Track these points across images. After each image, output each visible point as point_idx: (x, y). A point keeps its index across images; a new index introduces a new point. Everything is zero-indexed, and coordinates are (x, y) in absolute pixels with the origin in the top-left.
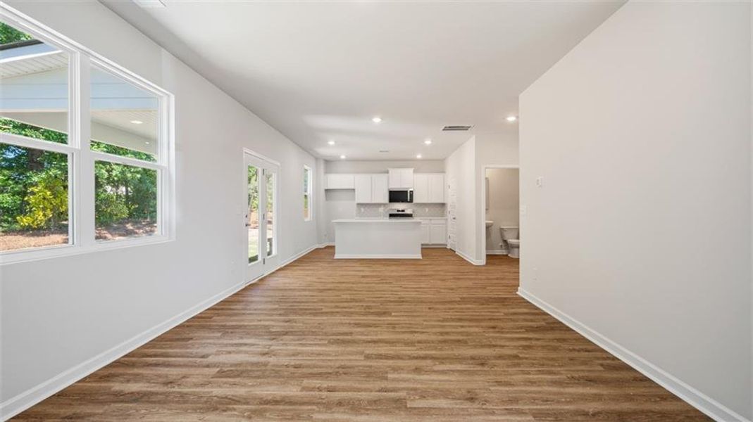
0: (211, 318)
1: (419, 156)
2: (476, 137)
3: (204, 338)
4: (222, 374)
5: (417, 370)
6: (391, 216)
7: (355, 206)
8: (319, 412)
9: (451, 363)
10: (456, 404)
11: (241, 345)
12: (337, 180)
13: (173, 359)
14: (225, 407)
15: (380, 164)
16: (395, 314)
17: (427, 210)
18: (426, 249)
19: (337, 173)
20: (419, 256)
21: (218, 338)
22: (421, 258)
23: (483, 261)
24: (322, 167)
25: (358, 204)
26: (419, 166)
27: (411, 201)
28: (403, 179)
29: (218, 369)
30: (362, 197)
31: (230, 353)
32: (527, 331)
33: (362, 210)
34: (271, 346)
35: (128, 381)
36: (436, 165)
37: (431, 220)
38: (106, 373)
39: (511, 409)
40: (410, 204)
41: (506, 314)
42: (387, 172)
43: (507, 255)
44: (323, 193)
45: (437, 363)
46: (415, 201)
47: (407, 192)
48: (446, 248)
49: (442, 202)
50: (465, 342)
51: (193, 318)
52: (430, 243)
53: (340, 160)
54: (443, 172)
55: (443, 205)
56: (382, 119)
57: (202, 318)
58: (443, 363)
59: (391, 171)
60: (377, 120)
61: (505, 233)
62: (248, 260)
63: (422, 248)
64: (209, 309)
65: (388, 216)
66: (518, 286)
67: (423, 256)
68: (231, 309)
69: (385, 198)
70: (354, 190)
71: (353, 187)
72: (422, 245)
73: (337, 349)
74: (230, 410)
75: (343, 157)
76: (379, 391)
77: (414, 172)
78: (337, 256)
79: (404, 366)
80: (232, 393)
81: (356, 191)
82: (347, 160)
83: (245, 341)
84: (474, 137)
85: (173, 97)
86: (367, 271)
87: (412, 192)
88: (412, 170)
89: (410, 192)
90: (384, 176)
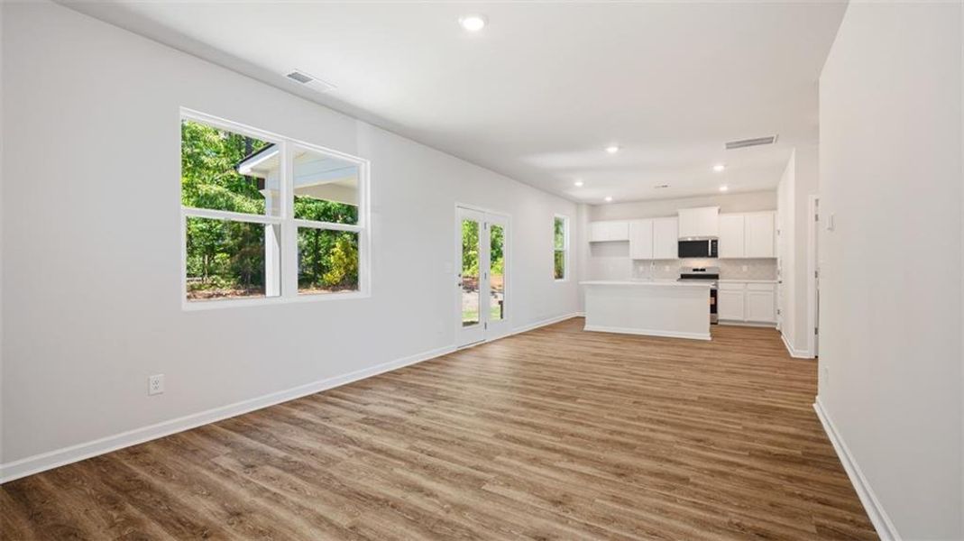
0: (401, 374)
1: (724, 189)
3: (378, 389)
4: (365, 421)
5: (535, 461)
6: (684, 277)
7: (631, 262)
8: (402, 468)
9: (582, 464)
10: (534, 501)
12: (605, 230)
13: (347, 402)
14: (341, 444)
15: (667, 204)
16: (583, 401)
17: (745, 268)
19: (603, 220)
20: (704, 336)
21: (390, 392)
22: (710, 339)
23: (808, 353)
24: (585, 215)
25: (638, 262)
26: (725, 205)
27: (715, 255)
29: (364, 416)
30: (637, 251)
31: (386, 405)
32: (751, 455)
33: (641, 268)
34: (423, 406)
35: (304, 410)
37: (747, 283)
38: (298, 402)
39: (592, 526)
40: (714, 259)
41: (747, 429)
42: (677, 215)
44: (585, 247)
45: (566, 460)
46: (722, 253)
47: (708, 241)
48: (775, 329)
49: (772, 256)
50: (633, 448)
51: (389, 372)
52: (746, 320)
53: (607, 204)
54: (775, 208)
55: (772, 261)
56: (620, 147)
57: (396, 373)
58: (573, 461)
59: (682, 213)
60: (612, 150)
62: (461, 324)
64: (407, 367)
65: (679, 277)
66: (817, 394)
68: (425, 370)
69: (673, 252)
70: (628, 241)
71: (626, 239)
74: (344, 447)
75: (609, 199)
76: (472, 468)
77: (720, 212)
78: (587, 328)
79: (522, 453)
80: (357, 436)
81: (631, 243)
82: (617, 202)
83: (408, 399)
85: (369, 163)
86: (608, 348)
87: (715, 242)
88: (715, 210)
89: (712, 241)
90: (672, 221)
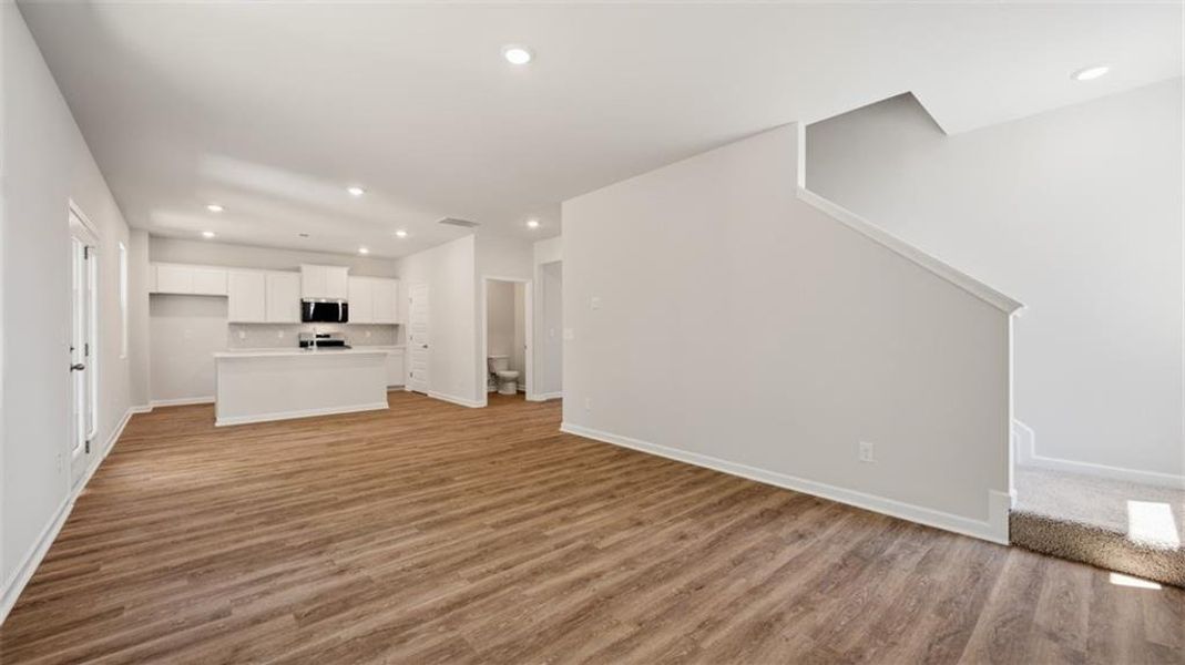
1: (364, 251)
2: (476, 238)
5: (565, 520)
6: (304, 344)
7: (227, 326)
9: (586, 505)
10: (632, 532)
11: (270, 578)
12: (178, 277)
15: (291, 256)
16: (459, 478)
17: (368, 334)
18: (395, 394)
20: (384, 405)
22: (387, 407)
23: (484, 402)
25: (231, 324)
26: (355, 265)
27: (345, 319)
28: (328, 285)
30: (237, 312)
33: (242, 334)
34: (330, 561)
36: (387, 266)
40: (343, 324)
41: (576, 451)
42: (298, 270)
43: (496, 392)
44: (145, 300)
45: (574, 509)
46: (351, 319)
47: (337, 305)
48: (403, 392)
49: (395, 322)
50: (574, 484)
54: (395, 277)
55: (395, 327)
56: (365, 191)
59: (305, 268)
60: (356, 192)
61: (494, 365)
63: (389, 393)
65: (298, 344)
66: (561, 421)
67: (390, 404)
69: (295, 315)
70: (226, 297)
71: (223, 293)
72: (389, 387)
73: (449, 531)
75: (208, 235)
77: (350, 274)
81: (230, 300)
84: (473, 236)
87: (345, 306)
88: (344, 271)
89: (343, 304)
90: (293, 276)
